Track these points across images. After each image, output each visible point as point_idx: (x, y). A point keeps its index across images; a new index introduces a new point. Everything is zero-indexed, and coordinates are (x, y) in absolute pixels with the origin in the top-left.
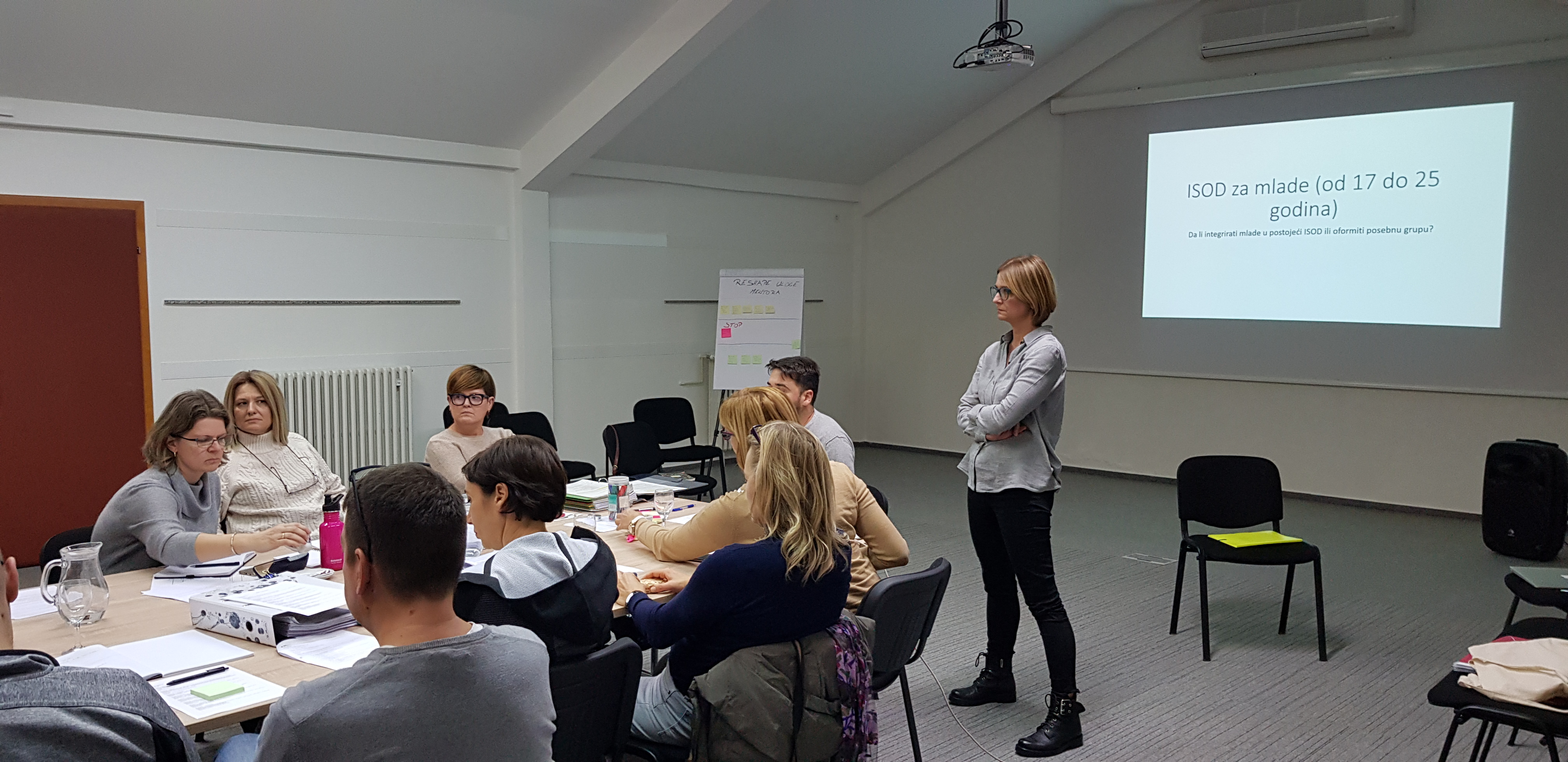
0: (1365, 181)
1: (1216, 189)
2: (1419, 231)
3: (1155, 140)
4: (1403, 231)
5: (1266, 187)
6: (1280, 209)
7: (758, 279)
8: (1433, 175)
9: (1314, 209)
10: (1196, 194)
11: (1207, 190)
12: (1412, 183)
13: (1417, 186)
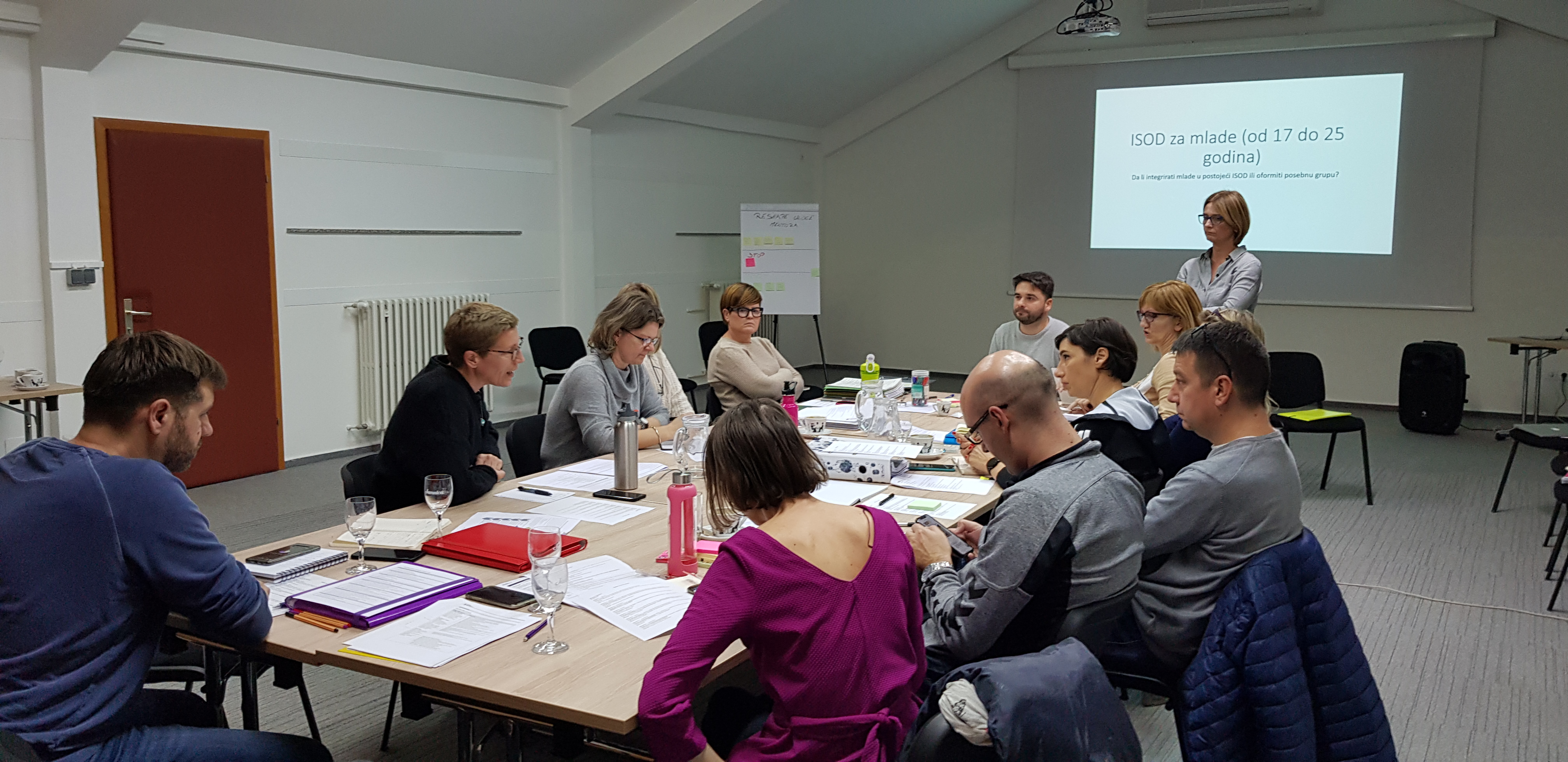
0: (1283, 135)
1: (1157, 139)
2: (1327, 176)
3: (1102, 95)
4: (1314, 176)
5: (1200, 138)
6: (1212, 157)
7: (777, 213)
8: (1339, 130)
9: (1241, 157)
10: (1139, 142)
11: (1149, 139)
12: (1322, 137)
13: (1326, 139)
